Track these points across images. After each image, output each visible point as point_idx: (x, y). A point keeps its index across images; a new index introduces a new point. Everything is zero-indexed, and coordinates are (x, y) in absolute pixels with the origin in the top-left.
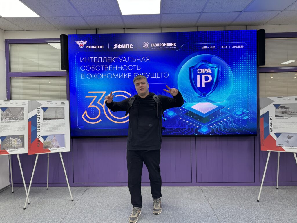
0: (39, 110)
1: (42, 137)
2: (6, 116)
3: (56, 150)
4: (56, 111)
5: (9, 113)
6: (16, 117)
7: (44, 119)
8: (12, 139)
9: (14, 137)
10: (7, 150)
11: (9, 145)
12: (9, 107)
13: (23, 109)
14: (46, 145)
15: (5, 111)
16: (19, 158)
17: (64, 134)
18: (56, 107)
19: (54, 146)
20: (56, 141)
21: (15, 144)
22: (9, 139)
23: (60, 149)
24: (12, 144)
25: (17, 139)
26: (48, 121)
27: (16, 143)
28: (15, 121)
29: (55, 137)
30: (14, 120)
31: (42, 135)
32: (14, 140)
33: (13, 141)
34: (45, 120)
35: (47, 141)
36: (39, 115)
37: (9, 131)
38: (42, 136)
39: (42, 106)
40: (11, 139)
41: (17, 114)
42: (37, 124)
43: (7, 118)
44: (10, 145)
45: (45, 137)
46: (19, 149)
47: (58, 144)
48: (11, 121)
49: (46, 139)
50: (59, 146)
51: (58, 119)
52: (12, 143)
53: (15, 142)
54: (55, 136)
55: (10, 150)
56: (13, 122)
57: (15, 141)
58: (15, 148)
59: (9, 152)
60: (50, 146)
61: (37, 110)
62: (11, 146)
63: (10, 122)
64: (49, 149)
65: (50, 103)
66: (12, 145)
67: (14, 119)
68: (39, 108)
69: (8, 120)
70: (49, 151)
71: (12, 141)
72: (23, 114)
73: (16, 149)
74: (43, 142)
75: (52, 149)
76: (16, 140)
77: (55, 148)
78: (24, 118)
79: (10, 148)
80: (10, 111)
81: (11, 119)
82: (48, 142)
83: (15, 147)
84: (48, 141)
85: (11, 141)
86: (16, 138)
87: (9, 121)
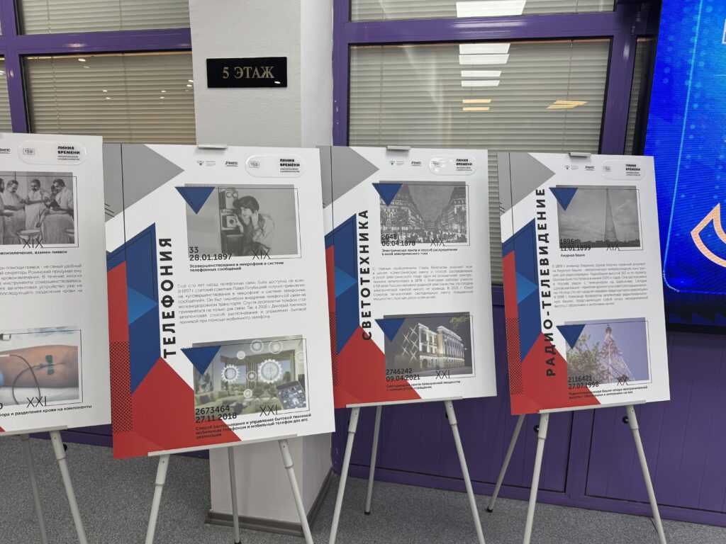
0: (540, 198)
1: (562, 329)
2: (399, 225)
3: (618, 392)
4: (609, 208)
5: (410, 212)
6: (436, 232)
7: (565, 244)
8: (427, 331)
9: (433, 320)
10: (411, 382)
11: (418, 356)
12: (407, 184)
13: (459, 190)
14: (579, 367)
15: (393, 203)
16: (453, 419)
17: (642, 321)
18: (607, 189)
19: (609, 373)
20: (615, 351)
21: (438, 355)
22: (413, 331)
23: (630, 391)
24: (428, 354)
25: (443, 333)
26: (580, 252)
27: (442, 351)
28: (433, 247)
29: (609, 330)
30: (427, 246)
31: (562, 323)
32: (433, 333)
33: (431, 338)
34: (568, 252)
35: (580, 350)
36: (542, 222)
37: (413, 293)
38: (559, 328)
39: (553, 182)
40: (423, 331)
41: (440, 218)
42: (540, 267)
43: (401, 231)
44: (422, 357)
45: (572, 333)
46: (454, 377)
47: (622, 366)
48: (418, 246)
49: (578, 343)
50: (629, 374)
51: (617, 244)
52: (428, 351)
53: (437, 344)
54: (608, 326)
55: (423, 380)
56: (425, 252)
57: (436, 339)
58: (439, 371)
59: (418, 391)
60: (594, 372)
61: (533, 197)
62: (425, 361)
63: (415, 252)
64: (592, 389)
65: (581, 165)
66: (429, 358)
67: (428, 241)
68: (540, 189)
69: (406, 242)
70: (592, 399)
71: (428, 339)
72: (462, 214)
73: (445, 379)
74: (567, 354)
75: (601, 387)
76: (440, 336)
77: (614, 386)
78: (467, 236)
79: (421, 370)
80: (410, 200)
81: (416, 237)
82: (585, 354)
83: (438, 368)
84: (584, 348)
85: (424, 339)
86: (441, 328)
87: (410, 247)
